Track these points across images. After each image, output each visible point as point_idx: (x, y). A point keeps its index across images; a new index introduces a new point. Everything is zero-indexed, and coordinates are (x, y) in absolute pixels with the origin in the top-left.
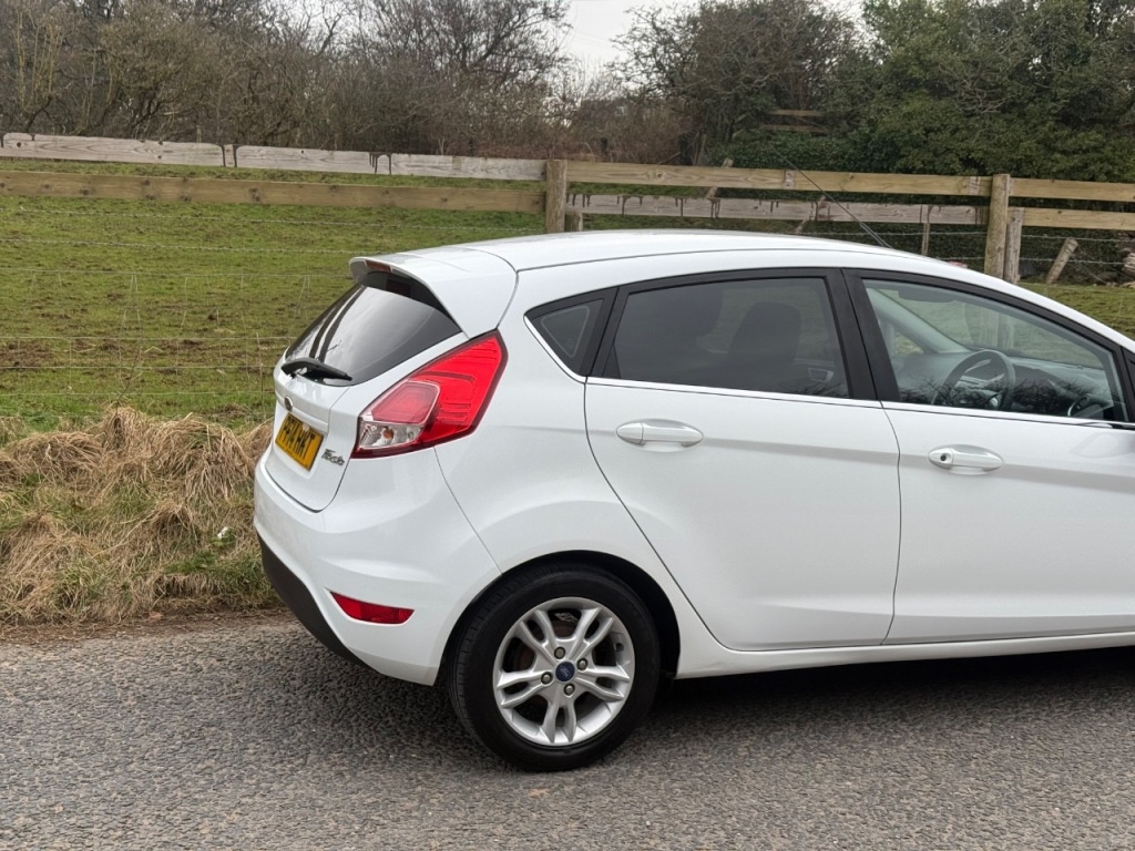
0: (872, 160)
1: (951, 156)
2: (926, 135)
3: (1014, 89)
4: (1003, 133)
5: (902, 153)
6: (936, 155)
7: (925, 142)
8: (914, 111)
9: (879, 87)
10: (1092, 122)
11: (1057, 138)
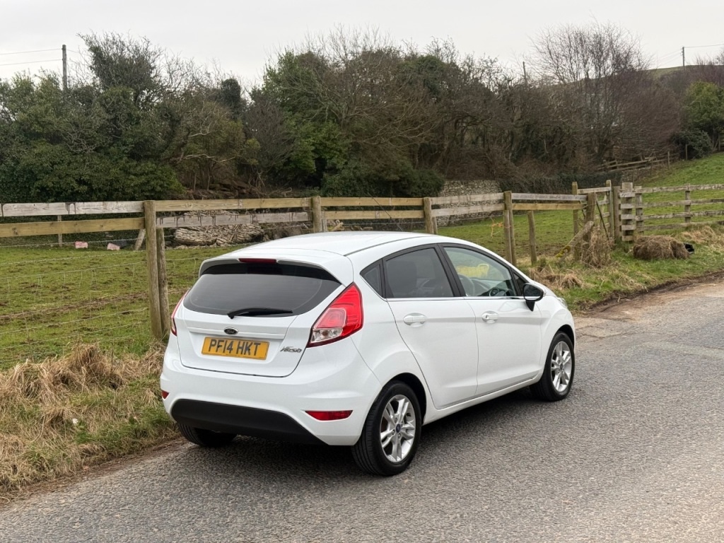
0: (18, 182)
1: (70, 179)
2: (52, 167)
3: (101, 139)
4: (98, 164)
5: (38, 178)
6: (60, 177)
7: (52, 171)
8: (42, 152)
9: (14, 137)
10: (147, 157)
11: (130, 167)
